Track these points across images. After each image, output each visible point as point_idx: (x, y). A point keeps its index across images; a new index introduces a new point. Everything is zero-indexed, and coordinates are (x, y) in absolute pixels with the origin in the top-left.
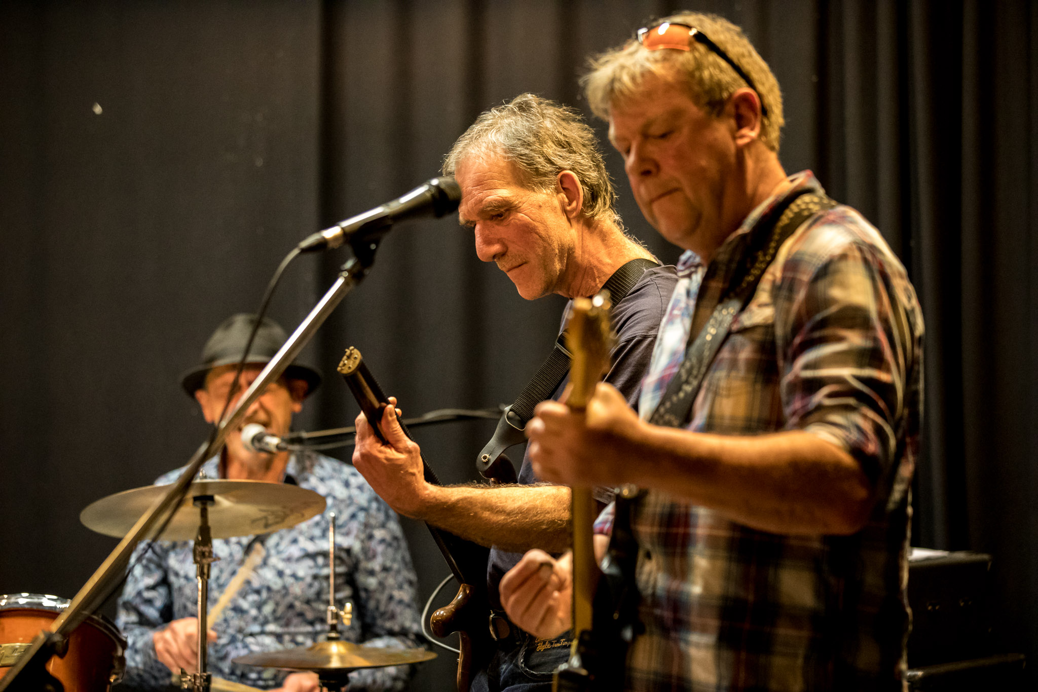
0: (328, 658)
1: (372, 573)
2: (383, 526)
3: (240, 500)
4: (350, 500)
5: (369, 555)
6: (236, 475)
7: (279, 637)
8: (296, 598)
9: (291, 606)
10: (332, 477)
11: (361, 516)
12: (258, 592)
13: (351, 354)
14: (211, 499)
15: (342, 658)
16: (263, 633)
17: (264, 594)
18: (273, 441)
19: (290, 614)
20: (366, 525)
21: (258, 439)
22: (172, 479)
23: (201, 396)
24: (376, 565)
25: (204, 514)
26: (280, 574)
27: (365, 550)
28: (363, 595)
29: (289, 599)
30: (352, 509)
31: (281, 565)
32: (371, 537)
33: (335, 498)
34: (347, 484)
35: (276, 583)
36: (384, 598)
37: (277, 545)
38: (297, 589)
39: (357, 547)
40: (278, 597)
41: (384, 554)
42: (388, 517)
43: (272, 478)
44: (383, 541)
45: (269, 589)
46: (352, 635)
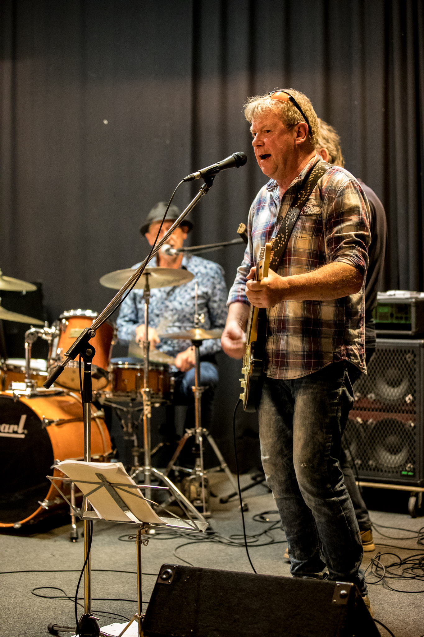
0: (195, 335)
1: (215, 302)
2: (219, 283)
3: (162, 274)
4: (207, 274)
5: (214, 294)
6: (163, 265)
7: (180, 328)
8: (187, 313)
9: (185, 316)
10: (199, 265)
11: (212, 280)
12: (172, 310)
13: (242, 226)
14: (149, 274)
15: (200, 335)
16: (174, 326)
17: (174, 311)
18: (173, 251)
19: (184, 319)
20: (213, 283)
21: (168, 250)
22: (138, 266)
23: (148, 236)
24: (217, 298)
25: (147, 280)
26: (181, 303)
27: (213, 293)
28: (212, 310)
29: (184, 314)
30: (208, 277)
31: (181, 300)
32: (215, 288)
33: (201, 273)
34: (206, 267)
35: (179, 307)
36: (219, 311)
37: (179, 292)
38: (187, 310)
39: (210, 292)
40: (180, 313)
41: (220, 294)
42: (221, 280)
43: (176, 266)
44: (219, 289)
45: (176, 309)
46: (207, 327)
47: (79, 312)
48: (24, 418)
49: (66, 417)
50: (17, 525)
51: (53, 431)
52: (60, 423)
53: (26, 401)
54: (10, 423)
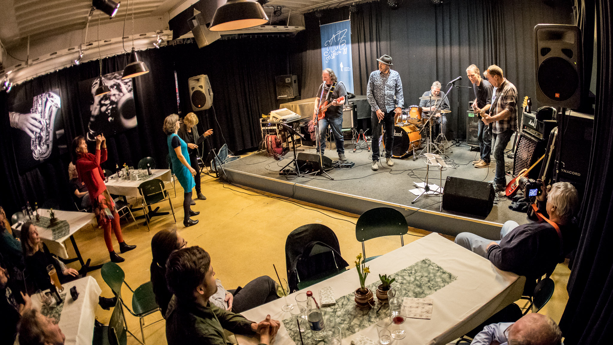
47: (414, 106)
48: (402, 131)
49: (411, 131)
50: (400, 157)
51: (409, 135)
52: (411, 133)
53: (402, 127)
54: (398, 133)
